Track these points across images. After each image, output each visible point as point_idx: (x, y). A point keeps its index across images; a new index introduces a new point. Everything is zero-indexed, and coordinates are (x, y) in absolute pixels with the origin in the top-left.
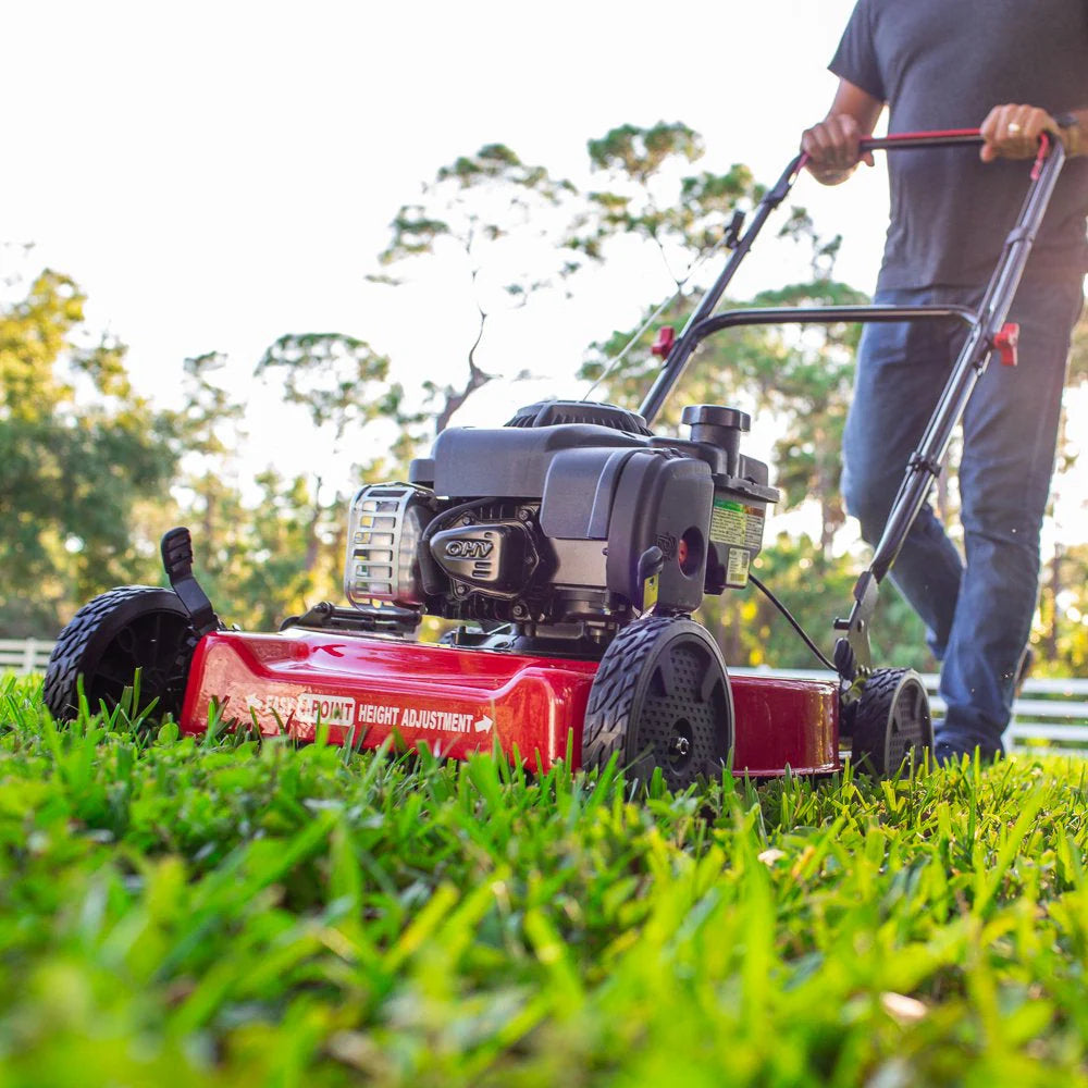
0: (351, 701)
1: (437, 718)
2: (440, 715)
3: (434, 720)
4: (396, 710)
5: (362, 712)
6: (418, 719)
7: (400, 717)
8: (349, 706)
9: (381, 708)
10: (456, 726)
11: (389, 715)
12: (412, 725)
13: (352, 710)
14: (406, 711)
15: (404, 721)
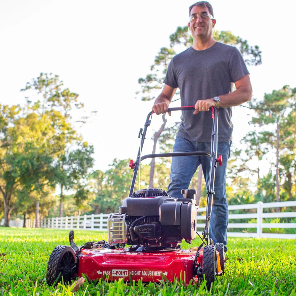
0: (127, 270)
1: (152, 273)
2: (152, 272)
3: (151, 274)
4: (140, 272)
5: (130, 273)
6: (146, 273)
7: (141, 273)
8: (126, 272)
9: (136, 272)
10: (157, 274)
11: (138, 273)
12: (145, 275)
13: (127, 273)
14: (143, 272)
15: (143, 274)
